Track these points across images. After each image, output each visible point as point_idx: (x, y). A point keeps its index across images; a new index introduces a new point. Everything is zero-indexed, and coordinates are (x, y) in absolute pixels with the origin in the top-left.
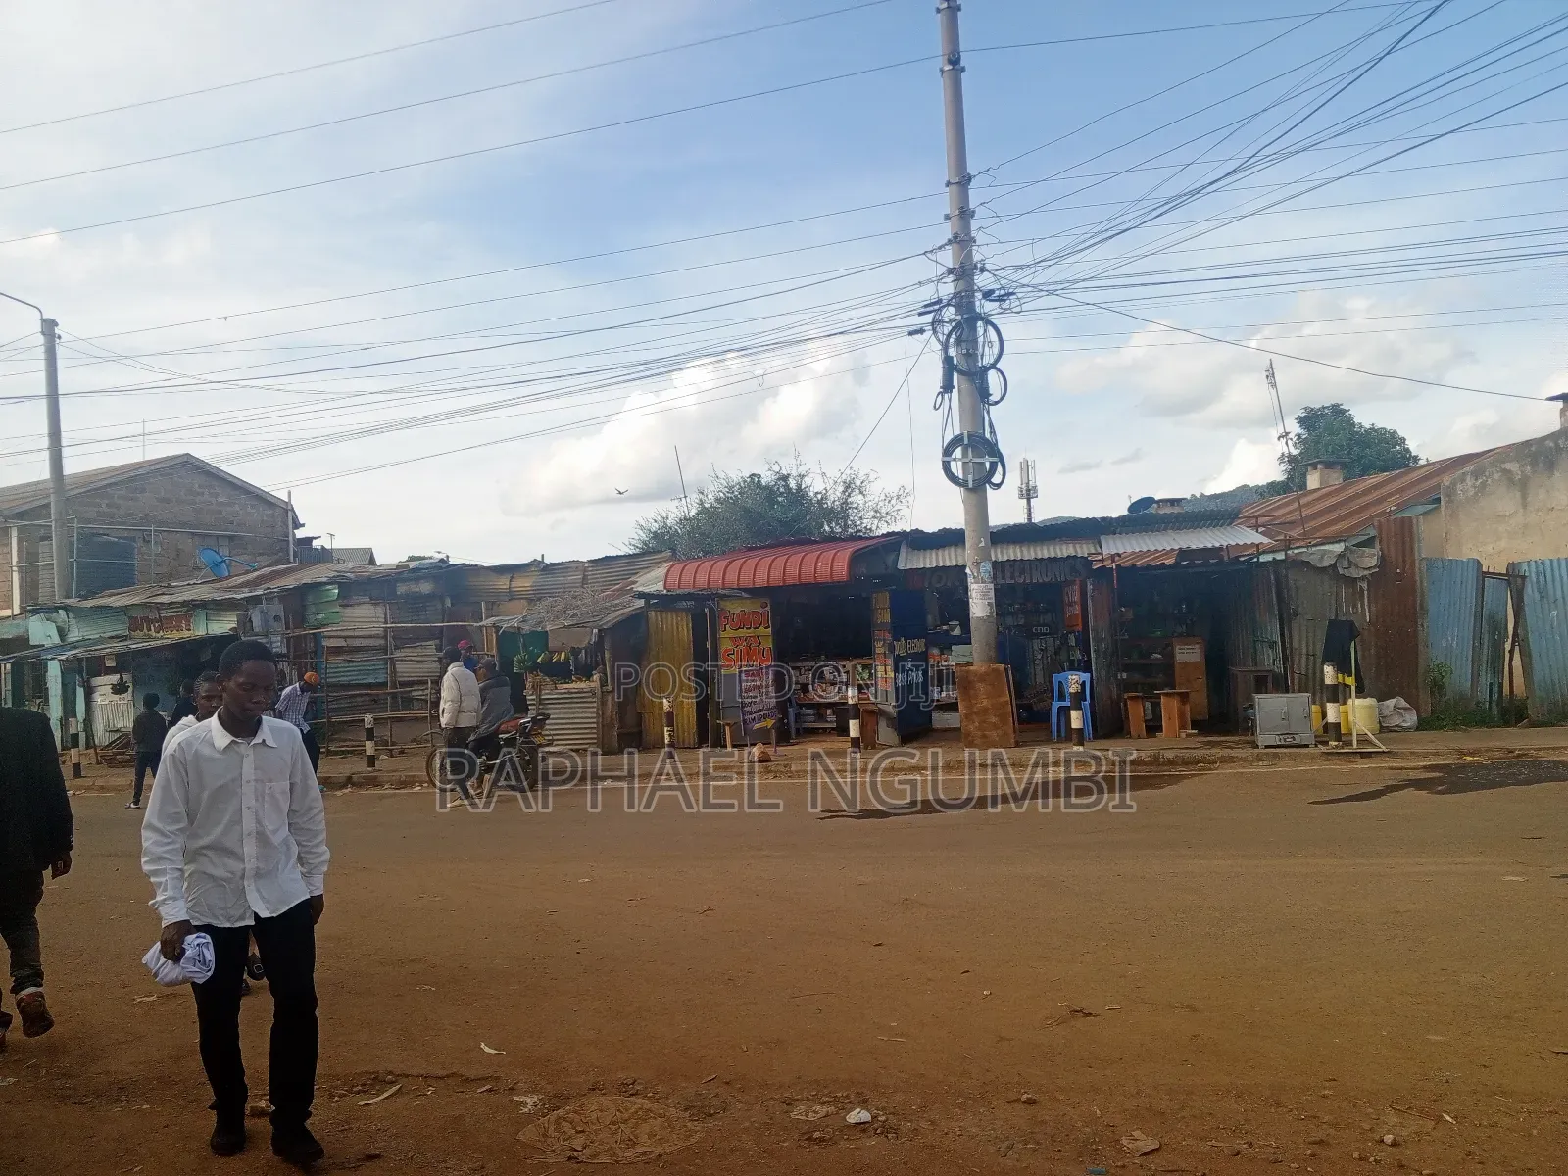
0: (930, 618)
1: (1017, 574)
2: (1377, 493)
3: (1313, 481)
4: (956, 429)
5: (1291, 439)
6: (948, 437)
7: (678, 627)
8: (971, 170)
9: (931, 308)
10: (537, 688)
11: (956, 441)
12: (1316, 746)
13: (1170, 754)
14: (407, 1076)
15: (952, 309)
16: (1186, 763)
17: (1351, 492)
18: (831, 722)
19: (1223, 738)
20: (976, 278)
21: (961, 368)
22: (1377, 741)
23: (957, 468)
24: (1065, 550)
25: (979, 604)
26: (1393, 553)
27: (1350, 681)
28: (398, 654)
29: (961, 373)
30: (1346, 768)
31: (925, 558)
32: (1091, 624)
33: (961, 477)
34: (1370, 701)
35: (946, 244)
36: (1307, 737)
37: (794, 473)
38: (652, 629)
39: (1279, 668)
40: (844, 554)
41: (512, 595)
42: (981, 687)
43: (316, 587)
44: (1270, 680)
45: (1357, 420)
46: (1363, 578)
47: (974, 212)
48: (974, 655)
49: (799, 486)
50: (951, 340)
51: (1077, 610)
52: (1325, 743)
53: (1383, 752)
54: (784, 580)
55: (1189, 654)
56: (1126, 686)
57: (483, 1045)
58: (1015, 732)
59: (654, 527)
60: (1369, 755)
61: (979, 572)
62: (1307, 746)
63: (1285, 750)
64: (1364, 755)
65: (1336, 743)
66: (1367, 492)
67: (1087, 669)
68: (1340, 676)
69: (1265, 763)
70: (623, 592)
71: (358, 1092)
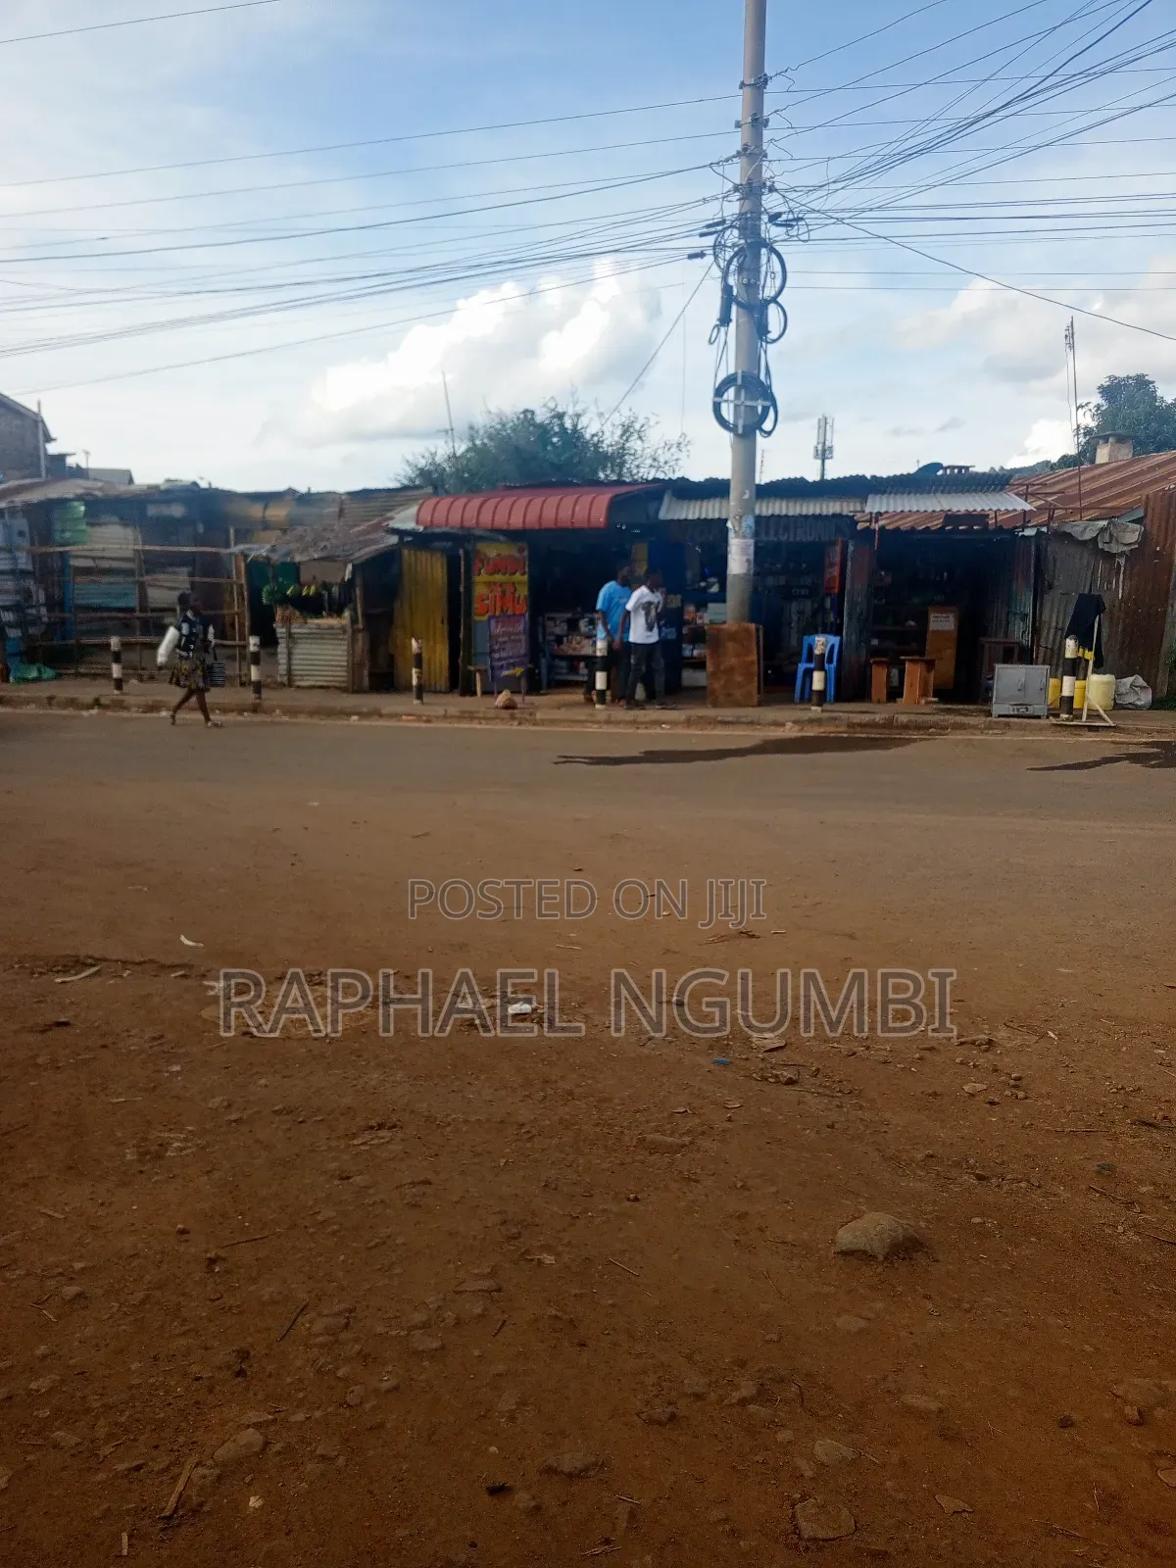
0: (689, 575)
1: (781, 531)
2: (1162, 470)
3: (1103, 455)
4: (729, 367)
5: (1090, 410)
6: (722, 376)
7: (432, 569)
8: (768, 71)
9: (712, 229)
10: (287, 621)
11: (729, 381)
12: (1048, 717)
13: (904, 719)
14: (105, 960)
15: (736, 232)
16: (919, 727)
17: (1136, 468)
18: (583, 675)
19: (961, 707)
20: (764, 197)
21: (740, 299)
22: (1105, 716)
23: (727, 412)
24: (831, 507)
25: (738, 560)
26: (1155, 532)
27: (1090, 655)
28: (147, 578)
29: (739, 305)
30: (1071, 740)
31: (688, 508)
32: (848, 585)
33: (732, 421)
34: (1108, 678)
35: (734, 157)
36: (1039, 709)
37: (570, 411)
38: (405, 567)
39: (1027, 640)
40: (603, 499)
41: (266, 525)
42: (730, 645)
43: (62, 502)
44: (1016, 652)
45: (1159, 393)
46: (1122, 554)
47: (767, 121)
48: (726, 614)
49: (575, 426)
50: (732, 268)
51: (836, 572)
52: (1057, 716)
53: (1110, 727)
54: (540, 524)
55: (943, 623)
56: (875, 652)
57: (183, 938)
58: (759, 692)
59: (422, 463)
60: (1096, 729)
61: (740, 527)
62: (1039, 717)
63: (1016, 720)
64: (1091, 728)
65: (1067, 716)
66: (1152, 469)
67: (838, 632)
68: (1081, 650)
69: (996, 731)
70: (376, 528)
71: (58, 972)
